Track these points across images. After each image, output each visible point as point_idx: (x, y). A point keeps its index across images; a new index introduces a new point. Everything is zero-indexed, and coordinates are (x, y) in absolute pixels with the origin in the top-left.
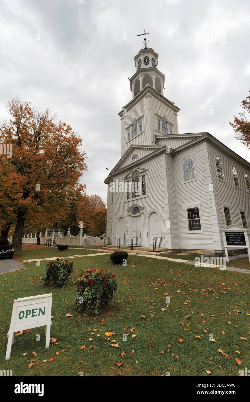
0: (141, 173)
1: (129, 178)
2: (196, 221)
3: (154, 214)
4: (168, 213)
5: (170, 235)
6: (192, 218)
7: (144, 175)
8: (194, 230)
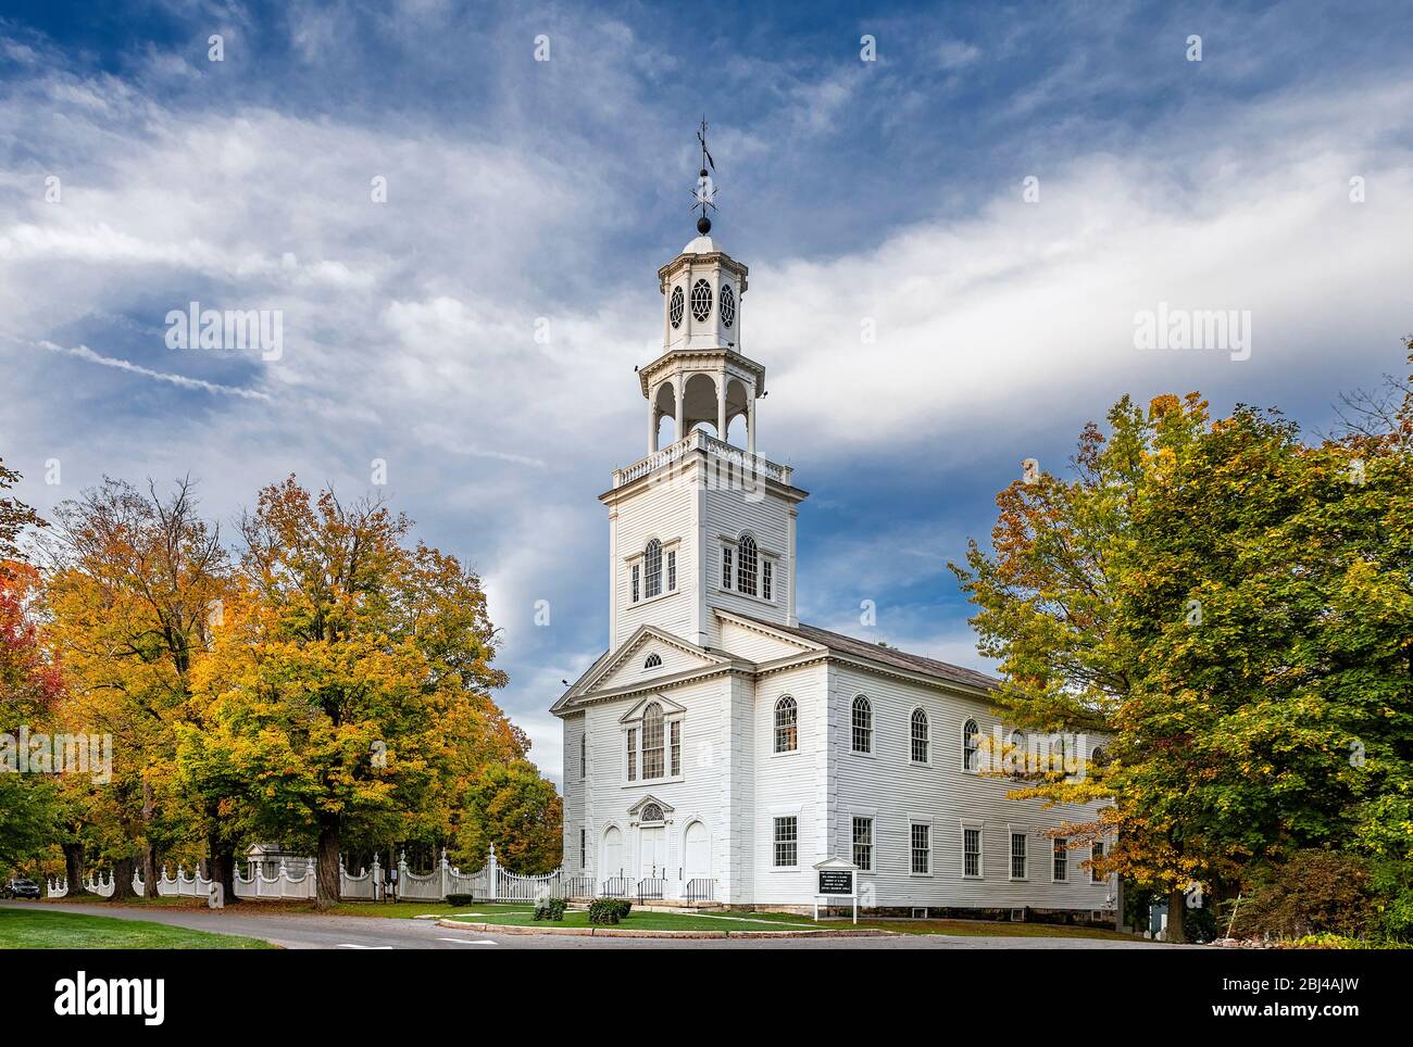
0: (669, 714)
1: (634, 721)
2: (789, 845)
3: (696, 826)
4: (728, 826)
5: (728, 875)
6: (783, 838)
7: (678, 722)
8: (784, 864)
